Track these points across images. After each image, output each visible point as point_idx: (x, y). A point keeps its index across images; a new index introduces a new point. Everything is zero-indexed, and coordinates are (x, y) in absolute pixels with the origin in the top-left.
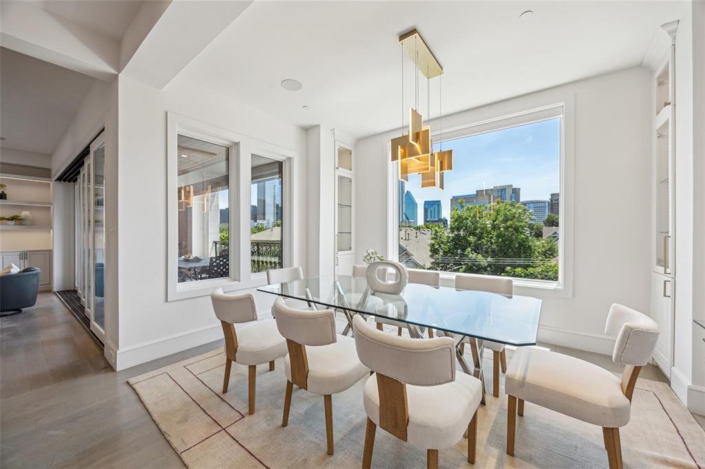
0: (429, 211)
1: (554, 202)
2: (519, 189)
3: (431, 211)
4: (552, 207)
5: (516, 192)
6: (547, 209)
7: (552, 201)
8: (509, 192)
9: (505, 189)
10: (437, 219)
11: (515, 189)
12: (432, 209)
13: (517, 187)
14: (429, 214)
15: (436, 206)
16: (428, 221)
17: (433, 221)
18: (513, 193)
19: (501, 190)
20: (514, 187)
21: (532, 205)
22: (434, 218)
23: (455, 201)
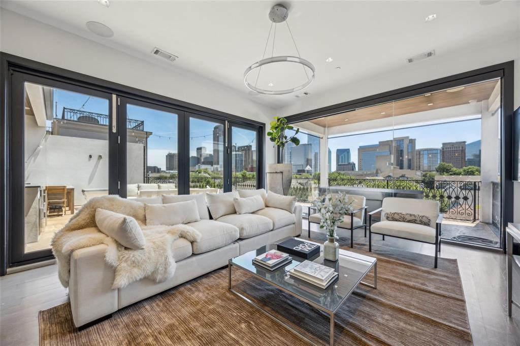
0: (340, 157)
1: (445, 150)
2: (415, 139)
3: (342, 157)
4: (443, 153)
5: (412, 142)
6: (439, 155)
7: (443, 149)
8: (406, 143)
9: (403, 140)
10: (346, 163)
11: (411, 139)
12: (343, 155)
13: (413, 138)
14: (340, 160)
15: (346, 153)
16: (340, 165)
17: (344, 165)
18: (410, 143)
19: (400, 141)
20: (410, 138)
21: (426, 152)
22: (345, 162)
23: (362, 150)
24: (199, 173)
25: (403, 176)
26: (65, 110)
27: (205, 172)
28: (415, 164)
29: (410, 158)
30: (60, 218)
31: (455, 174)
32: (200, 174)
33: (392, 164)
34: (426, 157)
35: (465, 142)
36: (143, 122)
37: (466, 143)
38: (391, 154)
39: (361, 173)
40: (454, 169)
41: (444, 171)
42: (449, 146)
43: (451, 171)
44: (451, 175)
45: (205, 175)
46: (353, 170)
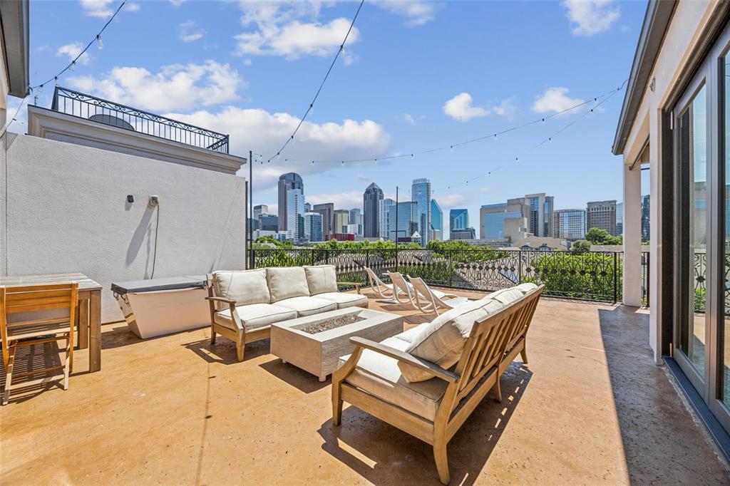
0: (455, 220)
1: (591, 211)
2: (553, 197)
3: (457, 220)
4: (589, 216)
5: (549, 200)
6: (583, 218)
7: (588, 210)
8: (541, 201)
9: (538, 197)
10: (463, 229)
11: (548, 197)
12: (458, 218)
13: (551, 196)
14: (455, 223)
15: (462, 215)
16: (455, 231)
17: (460, 231)
18: (546, 201)
19: (534, 199)
20: (546, 195)
21: (566, 214)
22: (461, 227)
23: (485, 210)
24: (262, 242)
25: (544, 246)
26: (60, 92)
27: (270, 241)
28: (553, 229)
29: (546, 222)
30: (54, 392)
31: (610, 243)
32: (262, 244)
33: (525, 230)
34: (566, 220)
35: (615, 201)
36: (227, 137)
37: (617, 203)
38: (522, 216)
39: (483, 241)
40: (609, 236)
41: (596, 239)
42: (596, 207)
43: (606, 240)
44: (605, 244)
45: (269, 244)
46: (472, 238)
